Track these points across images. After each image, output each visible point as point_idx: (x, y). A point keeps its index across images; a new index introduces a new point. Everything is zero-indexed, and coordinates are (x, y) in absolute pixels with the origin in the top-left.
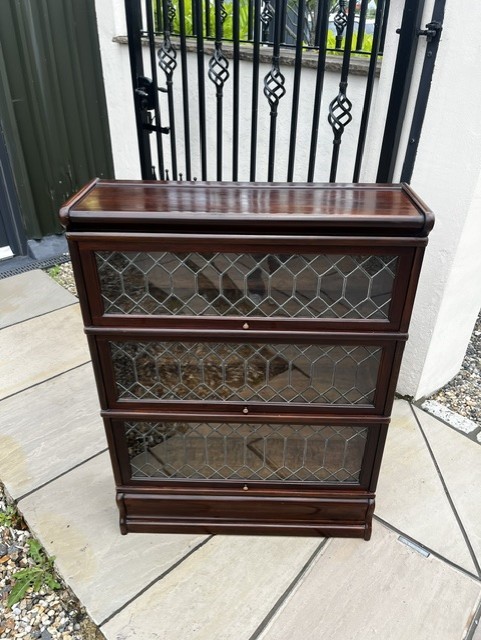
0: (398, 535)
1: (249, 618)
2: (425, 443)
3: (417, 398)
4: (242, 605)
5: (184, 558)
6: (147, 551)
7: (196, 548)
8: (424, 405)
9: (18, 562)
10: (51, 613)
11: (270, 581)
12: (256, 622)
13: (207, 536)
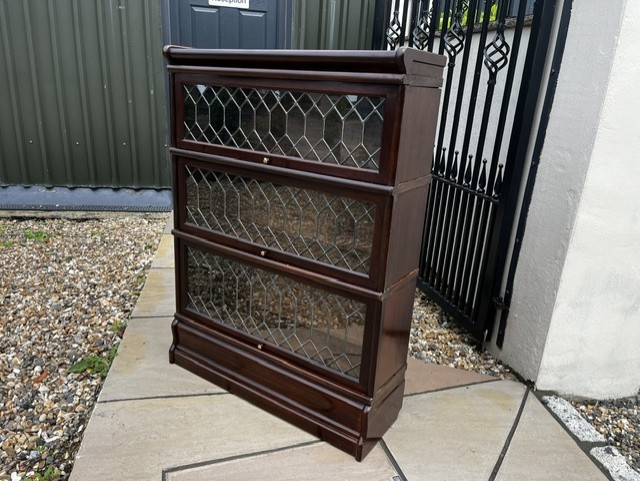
0: (396, 474)
1: (196, 453)
2: (511, 424)
3: (540, 385)
4: (201, 443)
5: (194, 395)
6: (175, 379)
7: (210, 394)
8: (546, 398)
9: (100, 353)
10: (87, 389)
11: (240, 441)
12: (199, 458)
13: (224, 391)
